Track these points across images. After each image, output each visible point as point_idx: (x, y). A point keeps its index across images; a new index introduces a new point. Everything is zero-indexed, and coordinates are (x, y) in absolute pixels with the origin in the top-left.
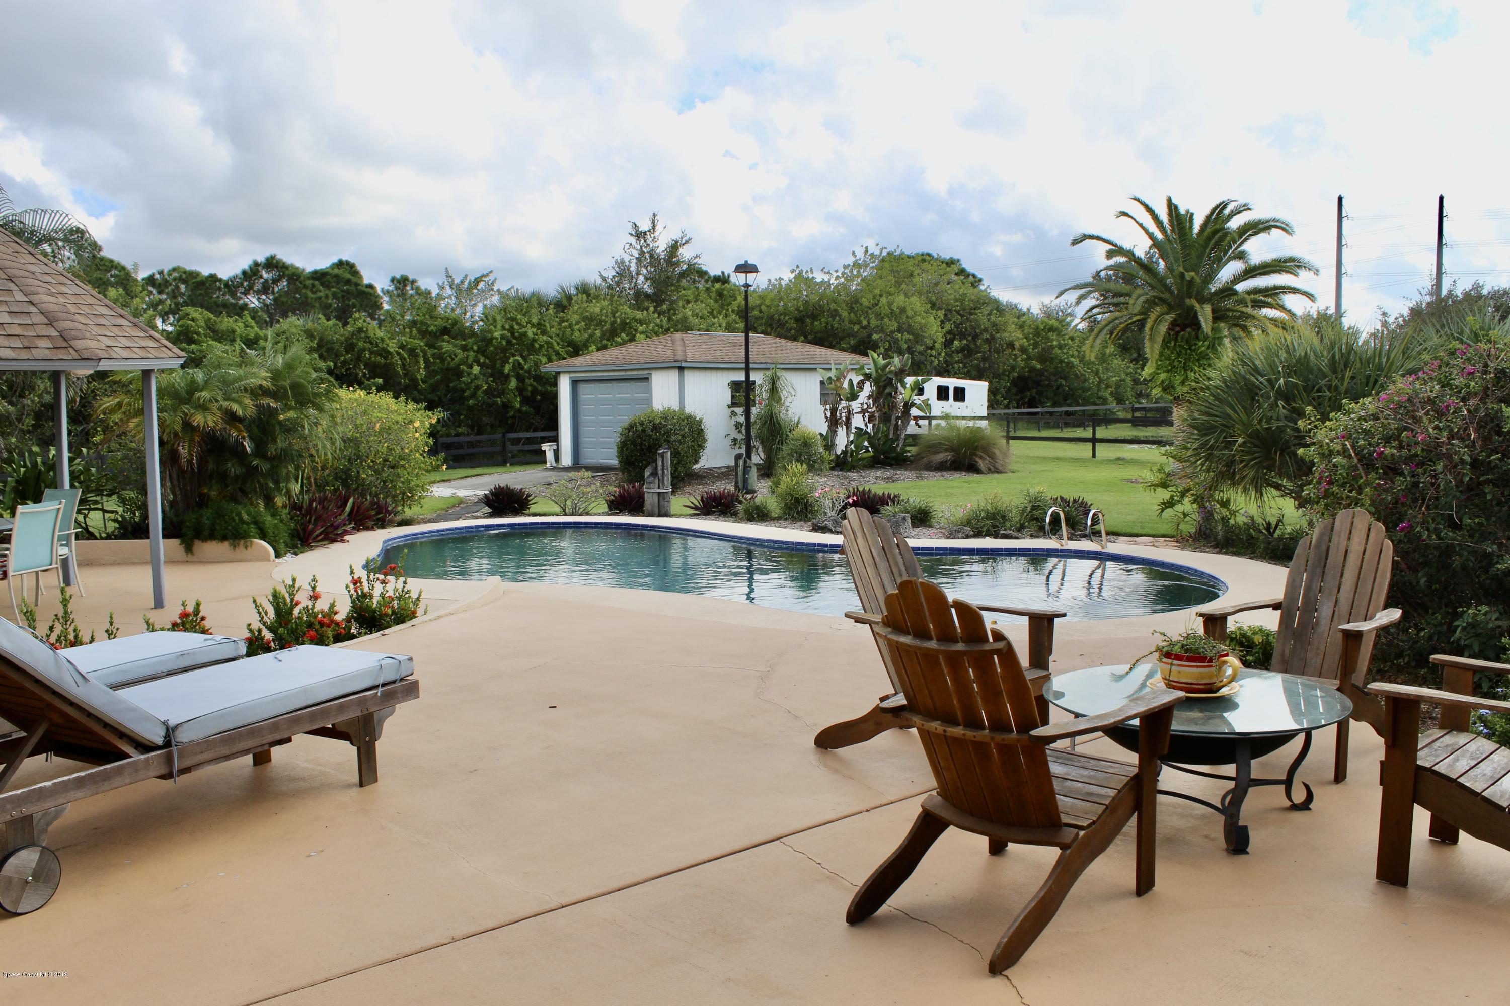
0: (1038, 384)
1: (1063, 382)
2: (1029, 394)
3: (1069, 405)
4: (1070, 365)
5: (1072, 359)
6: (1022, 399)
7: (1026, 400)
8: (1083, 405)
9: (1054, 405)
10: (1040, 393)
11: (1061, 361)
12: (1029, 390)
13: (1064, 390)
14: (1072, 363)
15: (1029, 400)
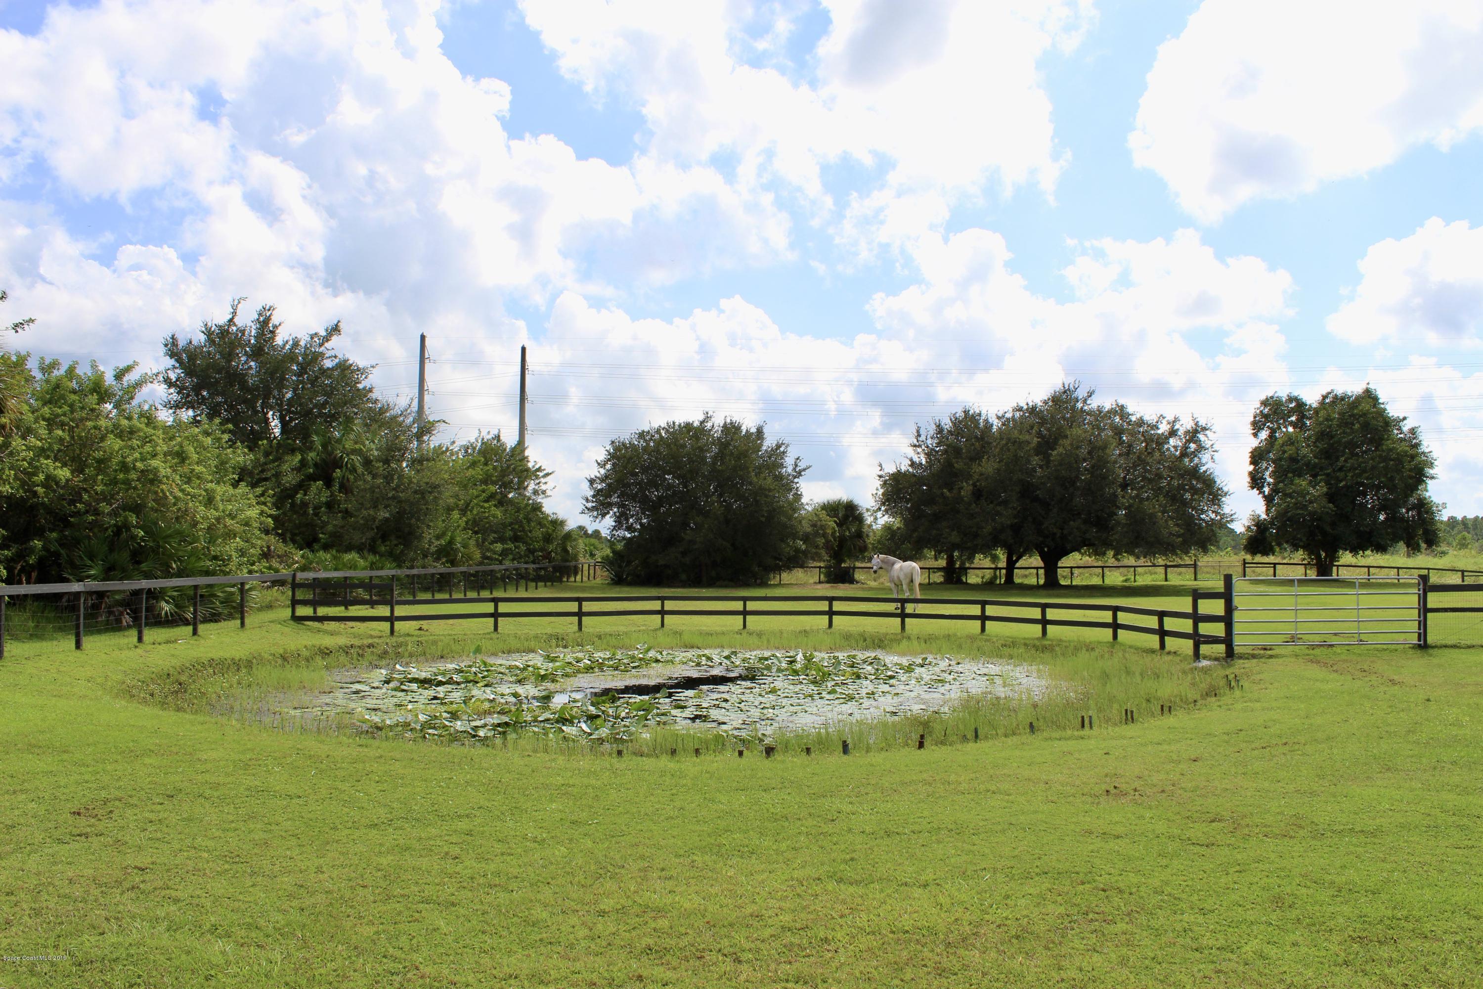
0: (61, 520)
1: (133, 519)
2: (38, 543)
3: (148, 576)
4: (150, 478)
5: (155, 463)
6: (21, 556)
7: (32, 560)
8: (180, 574)
9: (109, 573)
10: (71, 544)
11: (124, 467)
12: (40, 533)
13: (133, 537)
14: (156, 470)
15: (41, 561)
